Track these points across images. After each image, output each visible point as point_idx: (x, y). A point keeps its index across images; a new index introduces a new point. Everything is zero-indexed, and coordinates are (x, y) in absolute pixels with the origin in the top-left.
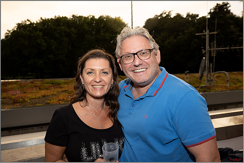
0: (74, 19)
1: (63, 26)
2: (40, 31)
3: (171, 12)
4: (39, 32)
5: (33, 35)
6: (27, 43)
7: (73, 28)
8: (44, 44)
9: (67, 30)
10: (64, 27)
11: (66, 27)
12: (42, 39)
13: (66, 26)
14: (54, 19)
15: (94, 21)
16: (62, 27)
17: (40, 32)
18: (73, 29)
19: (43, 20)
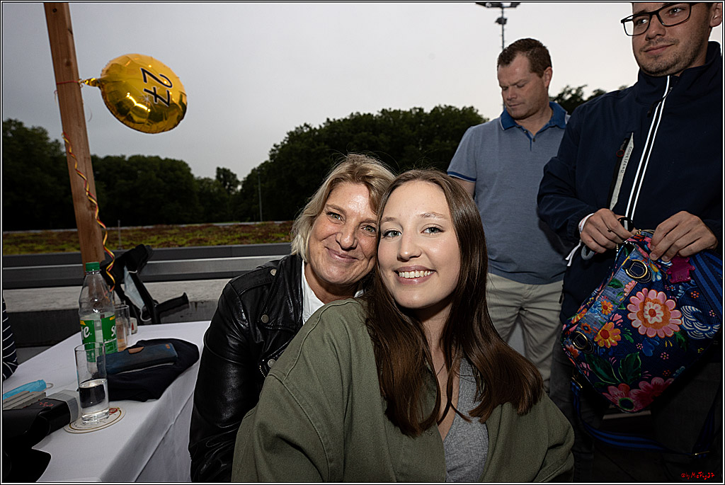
0: (384, 117)
1: (365, 131)
3: (584, 90)
5: (313, 150)
6: (304, 166)
7: (382, 134)
10: (366, 133)
11: (371, 133)
14: (349, 120)
15: (422, 119)
16: (363, 133)
18: (382, 136)
19: (331, 122)
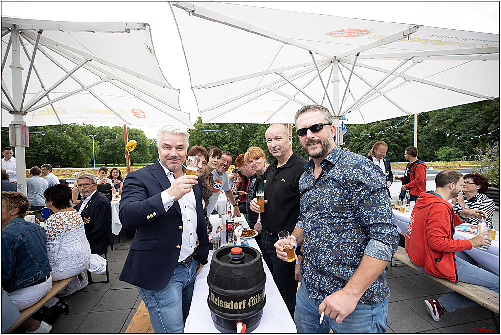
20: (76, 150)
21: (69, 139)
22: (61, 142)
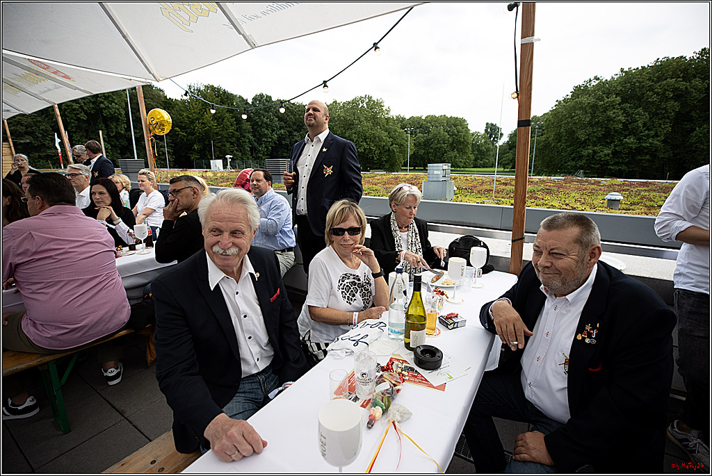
1: (672, 78)
2: (617, 95)
4: (614, 96)
5: (601, 103)
8: (622, 119)
9: (682, 85)
10: (673, 80)
12: (618, 109)
13: (680, 78)
14: (652, 67)
16: (669, 80)
17: (616, 97)
20: (389, 149)
21: (384, 134)
22: (375, 138)
